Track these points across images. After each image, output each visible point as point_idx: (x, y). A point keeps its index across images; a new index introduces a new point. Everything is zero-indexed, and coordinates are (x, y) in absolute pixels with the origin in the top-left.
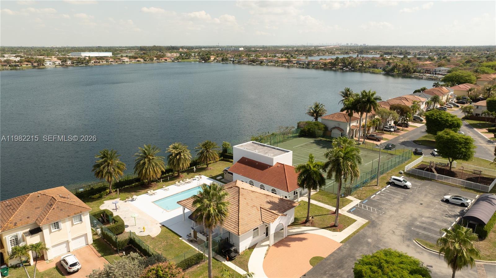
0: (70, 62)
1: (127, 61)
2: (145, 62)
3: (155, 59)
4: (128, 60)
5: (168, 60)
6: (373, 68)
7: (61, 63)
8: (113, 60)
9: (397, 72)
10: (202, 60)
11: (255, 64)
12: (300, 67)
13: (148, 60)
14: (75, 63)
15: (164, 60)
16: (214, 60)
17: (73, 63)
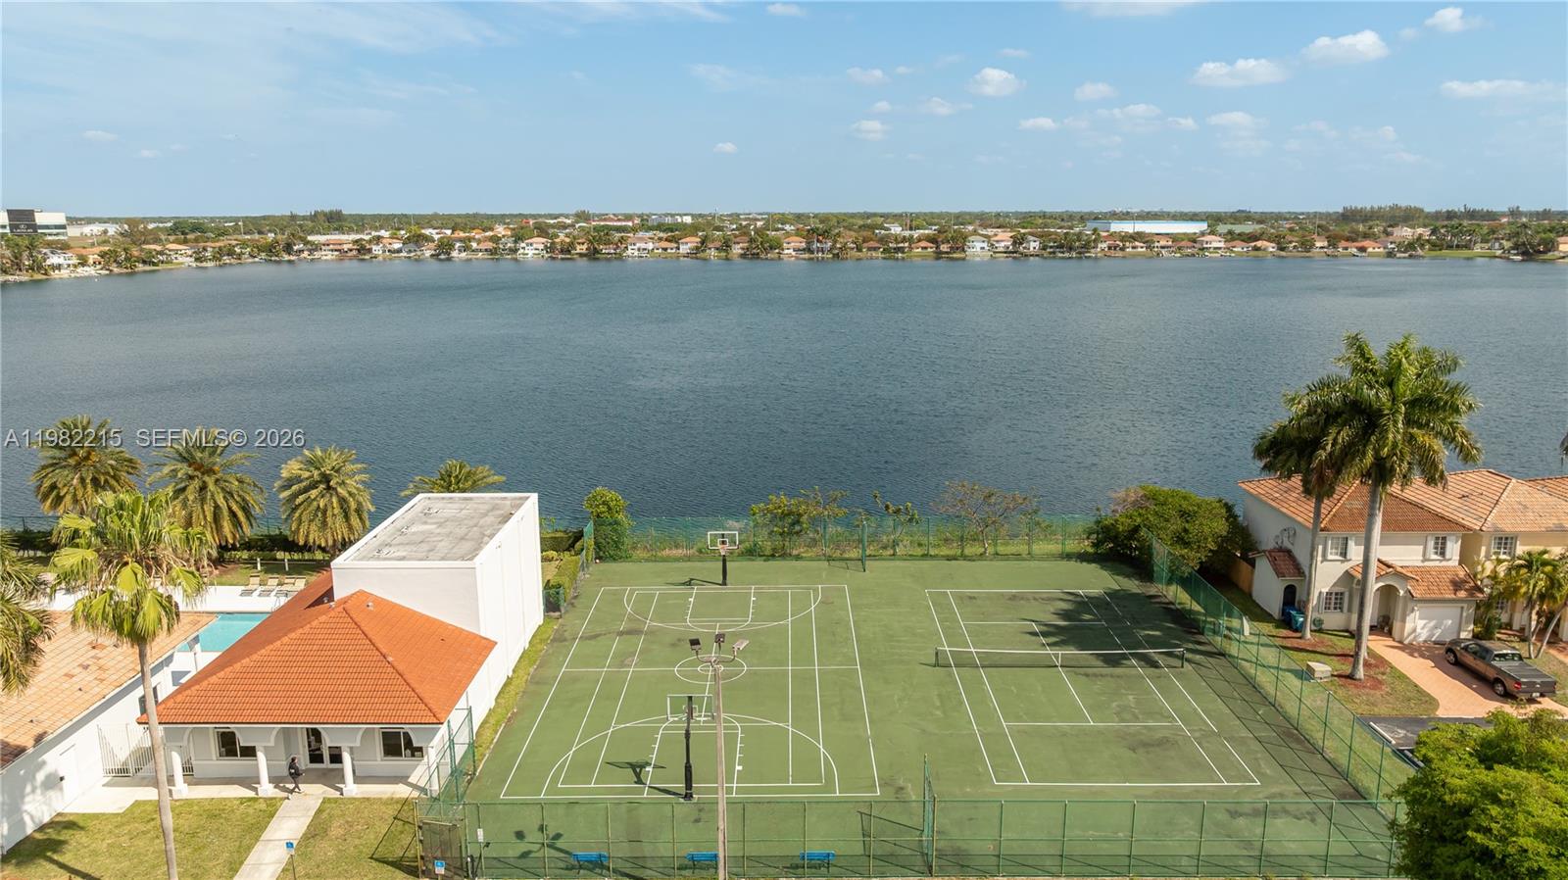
0: (1036, 245)
1: (1215, 248)
2: (1279, 253)
3: (1318, 244)
4: (1222, 245)
5: (1370, 250)
7: (1011, 247)
8: (1170, 243)
10: (1517, 255)
13: (1295, 247)
14: (1051, 247)
15: (1354, 251)
17: (1044, 248)
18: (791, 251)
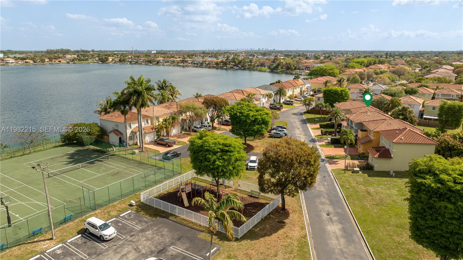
1: (12, 63)
2: (34, 63)
3: (46, 60)
4: (14, 61)
5: (62, 62)
9: (281, 70)
10: (100, 62)
11: (152, 64)
12: (194, 67)
13: (39, 61)
15: (58, 62)
16: (112, 61)
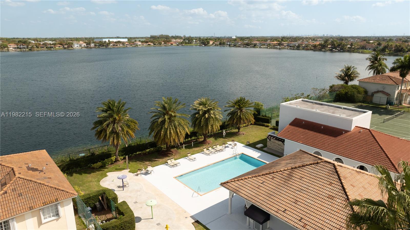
0: (93, 45)
1: (139, 45)
2: (154, 45)
3: (163, 43)
4: (141, 44)
5: (173, 44)
6: (362, 49)
7: (86, 46)
8: (128, 44)
9: (389, 52)
10: (203, 45)
11: (249, 47)
12: (291, 49)
13: (157, 44)
14: (98, 45)
15: (170, 45)
16: (213, 44)
17: (96, 46)
18: (12, 48)
